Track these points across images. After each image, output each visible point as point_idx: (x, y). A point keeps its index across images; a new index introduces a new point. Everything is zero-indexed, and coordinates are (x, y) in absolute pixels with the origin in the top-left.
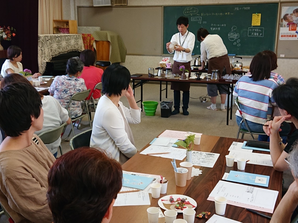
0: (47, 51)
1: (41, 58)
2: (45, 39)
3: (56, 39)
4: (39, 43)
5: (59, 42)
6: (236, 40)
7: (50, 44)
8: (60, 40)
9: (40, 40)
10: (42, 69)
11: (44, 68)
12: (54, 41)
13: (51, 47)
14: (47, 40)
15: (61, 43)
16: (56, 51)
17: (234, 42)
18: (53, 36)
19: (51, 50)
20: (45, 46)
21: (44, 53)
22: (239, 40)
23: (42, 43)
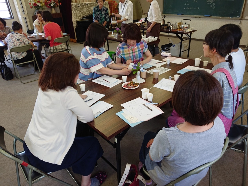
0: (78, 13)
1: (74, 18)
2: (77, 6)
3: (85, 6)
4: (72, 9)
5: (88, 7)
6: (213, 3)
7: (81, 9)
8: (90, 6)
9: (73, 7)
10: (75, 25)
11: (76, 24)
12: (84, 7)
13: (82, 11)
14: (78, 6)
15: (90, 8)
16: (86, 13)
17: (211, 4)
18: (83, 4)
19: (82, 13)
20: (77, 10)
21: (76, 15)
22: (214, 3)
23: (74, 8)
